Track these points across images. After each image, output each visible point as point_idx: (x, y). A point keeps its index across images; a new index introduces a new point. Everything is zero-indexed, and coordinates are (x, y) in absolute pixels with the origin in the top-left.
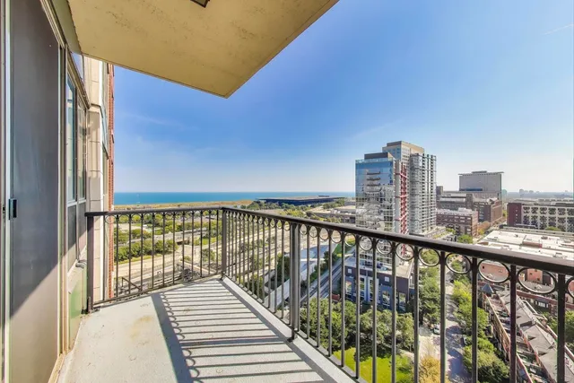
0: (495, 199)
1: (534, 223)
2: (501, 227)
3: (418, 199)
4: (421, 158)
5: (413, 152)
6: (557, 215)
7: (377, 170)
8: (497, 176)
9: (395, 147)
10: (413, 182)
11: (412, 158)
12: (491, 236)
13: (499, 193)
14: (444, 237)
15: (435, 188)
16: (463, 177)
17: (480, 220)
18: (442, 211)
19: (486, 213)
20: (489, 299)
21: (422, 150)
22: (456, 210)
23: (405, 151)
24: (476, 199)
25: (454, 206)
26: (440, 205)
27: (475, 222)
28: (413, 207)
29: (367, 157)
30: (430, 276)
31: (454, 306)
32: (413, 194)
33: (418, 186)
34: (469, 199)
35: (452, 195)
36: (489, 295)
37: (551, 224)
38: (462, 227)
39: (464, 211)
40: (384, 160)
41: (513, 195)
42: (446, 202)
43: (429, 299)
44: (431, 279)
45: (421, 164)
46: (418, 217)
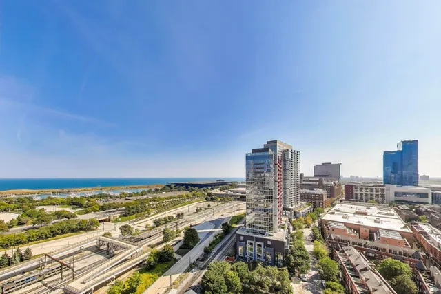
0: (336, 182)
1: (361, 198)
2: (341, 201)
3: (288, 182)
4: (290, 153)
5: (285, 149)
6: (374, 193)
7: (262, 161)
8: (338, 166)
9: (273, 144)
10: (285, 170)
11: (285, 153)
12: (336, 207)
13: (338, 178)
14: (306, 209)
15: (299, 175)
16: (316, 167)
17: (328, 197)
18: (304, 191)
19: (332, 192)
20: (338, 253)
21: (291, 147)
22: (313, 190)
23: (280, 148)
24: (325, 183)
25: (311, 187)
26: (303, 186)
27: (325, 198)
28: (285, 188)
29: (254, 151)
30: (298, 239)
31: (315, 259)
32: (285, 179)
33: (289, 173)
34: (320, 181)
35: (310, 179)
36: (338, 250)
37: (371, 199)
38: (317, 202)
39: (318, 191)
40: (266, 153)
41: (347, 179)
42: (306, 184)
43: (298, 256)
44: (299, 240)
45: (290, 157)
46: (288, 195)
